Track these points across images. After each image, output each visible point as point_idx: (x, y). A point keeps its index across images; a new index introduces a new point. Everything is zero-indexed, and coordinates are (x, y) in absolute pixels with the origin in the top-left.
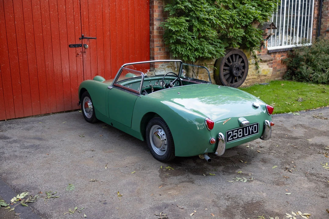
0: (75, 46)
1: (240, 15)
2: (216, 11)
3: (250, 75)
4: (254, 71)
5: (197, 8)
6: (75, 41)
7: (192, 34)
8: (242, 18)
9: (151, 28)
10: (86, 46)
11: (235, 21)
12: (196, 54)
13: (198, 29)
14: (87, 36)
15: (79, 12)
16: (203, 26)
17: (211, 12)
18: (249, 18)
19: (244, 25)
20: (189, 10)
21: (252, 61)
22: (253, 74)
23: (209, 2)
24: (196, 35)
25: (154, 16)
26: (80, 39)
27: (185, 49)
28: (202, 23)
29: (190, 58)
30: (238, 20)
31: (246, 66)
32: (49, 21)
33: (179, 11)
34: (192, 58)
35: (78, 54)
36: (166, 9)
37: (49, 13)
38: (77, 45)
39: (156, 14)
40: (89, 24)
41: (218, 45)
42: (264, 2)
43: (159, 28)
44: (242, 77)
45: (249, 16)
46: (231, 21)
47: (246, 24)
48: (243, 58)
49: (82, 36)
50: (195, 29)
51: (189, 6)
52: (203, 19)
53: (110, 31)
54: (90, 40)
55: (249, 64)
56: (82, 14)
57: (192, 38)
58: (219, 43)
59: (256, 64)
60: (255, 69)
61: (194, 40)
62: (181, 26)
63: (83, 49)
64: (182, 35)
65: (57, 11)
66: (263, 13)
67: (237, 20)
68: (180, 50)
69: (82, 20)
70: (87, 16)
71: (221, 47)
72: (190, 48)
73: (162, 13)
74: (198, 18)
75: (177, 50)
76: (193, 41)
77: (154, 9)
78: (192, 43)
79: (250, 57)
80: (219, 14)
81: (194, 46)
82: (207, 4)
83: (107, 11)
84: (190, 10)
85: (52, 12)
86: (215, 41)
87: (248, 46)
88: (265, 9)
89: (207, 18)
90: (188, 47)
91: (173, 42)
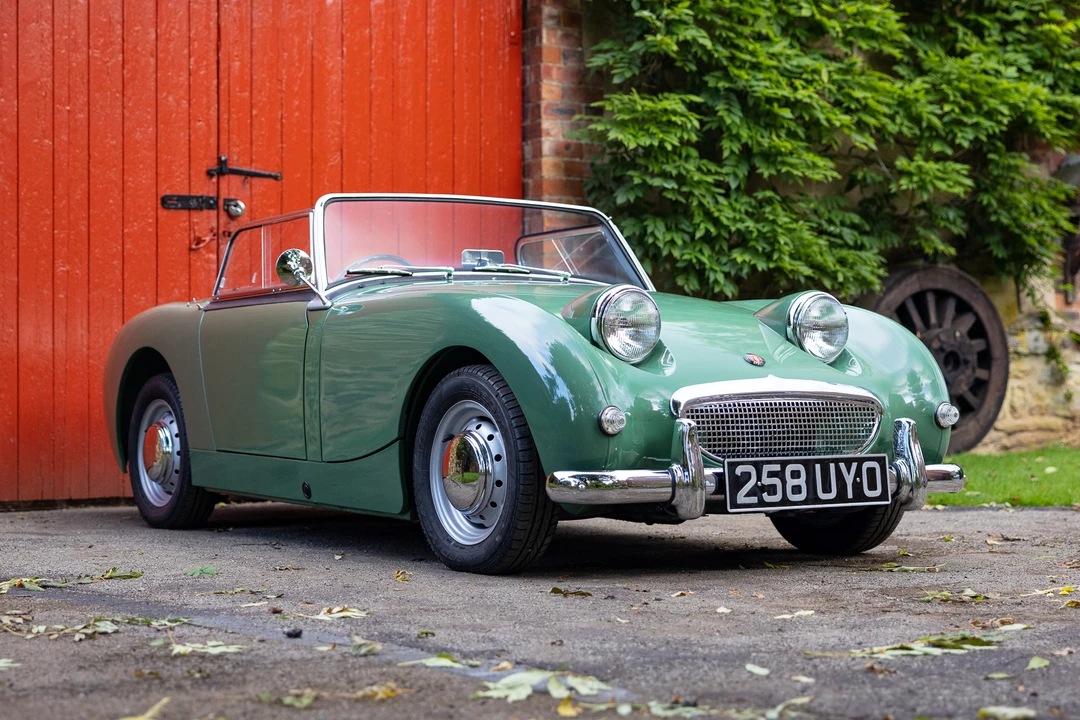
0: (185, 203)
1: (943, 99)
2: (829, 72)
3: (1024, 406)
4: (1041, 390)
5: (738, 54)
6: (186, 182)
7: (719, 170)
8: (957, 110)
9: (528, 149)
10: (236, 205)
11: (924, 125)
12: (739, 260)
13: (745, 146)
14: (244, 164)
15: (214, 59)
16: (766, 134)
17: (805, 76)
18: (990, 114)
19: (966, 144)
20: (698, 61)
21: (1028, 339)
22: (1040, 407)
23: (794, 36)
24: (736, 176)
25: (545, 94)
26: (210, 174)
27: (687, 238)
28: (762, 123)
29: (712, 278)
30: (936, 121)
31: (997, 352)
32: (84, 89)
33: (655, 66)
34: (721, 278)
35: (199, 241)
36: (598, 61)
37: (85, 56)
38: (197, 198)
39: (552, 89)
40: (254, 112)
41: (849, 235)
42: (1063, 52)
43: (567, 146)
44: (981, 405)
45: (986, 103)
46: (902, 124)
47: (977, 139)
48: (976, 315)
49: (220, 162)
50: (728, 147)
51: (701, 41)
52: (769, 100)
53: (342, 151)
54: (256, 181)
55: (1017, 353)
56: (223, 66)
57: (718, 184)
58: (853, 226)
59: (1052, 354)
60: (1048, 379)
61: (727, 196)
62: (665, 128)
63: (222, 221)
64: (668, 168)
65: (119, 47)
66: (1060, 98)
67: (929, 120)
68: (659, 235)
69: (221, 93)
70: (247, 78)
71: (861, 247)
72: (707, 231)
73: (580, 83)
74: (742, 96)
75: (650, 240)
76: (721, 199)
77: (542, 65)
78: (719, 211)
79: (1019, 321)
80: (840, 88)
81: (725, 222)
82: (786, 42)
83: (334, 62)
84: (708, 65)
85: (97, 53)
86: (834, 219)
87: (1000, 253)
88: (1071, 82)
89: (787, 99)
90: (699, 225)
91: (628, 200)
